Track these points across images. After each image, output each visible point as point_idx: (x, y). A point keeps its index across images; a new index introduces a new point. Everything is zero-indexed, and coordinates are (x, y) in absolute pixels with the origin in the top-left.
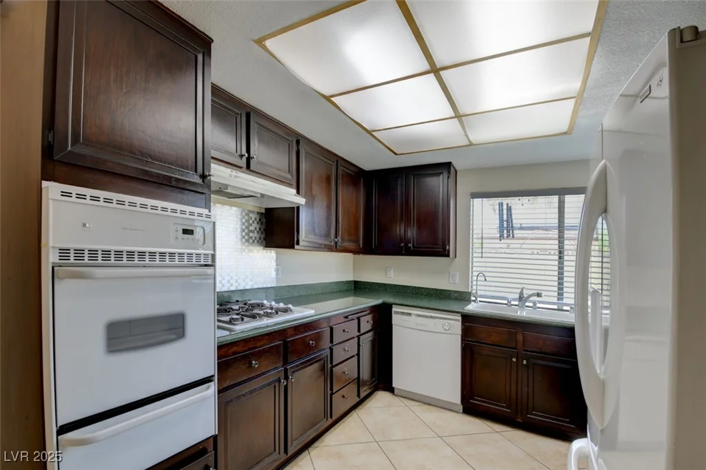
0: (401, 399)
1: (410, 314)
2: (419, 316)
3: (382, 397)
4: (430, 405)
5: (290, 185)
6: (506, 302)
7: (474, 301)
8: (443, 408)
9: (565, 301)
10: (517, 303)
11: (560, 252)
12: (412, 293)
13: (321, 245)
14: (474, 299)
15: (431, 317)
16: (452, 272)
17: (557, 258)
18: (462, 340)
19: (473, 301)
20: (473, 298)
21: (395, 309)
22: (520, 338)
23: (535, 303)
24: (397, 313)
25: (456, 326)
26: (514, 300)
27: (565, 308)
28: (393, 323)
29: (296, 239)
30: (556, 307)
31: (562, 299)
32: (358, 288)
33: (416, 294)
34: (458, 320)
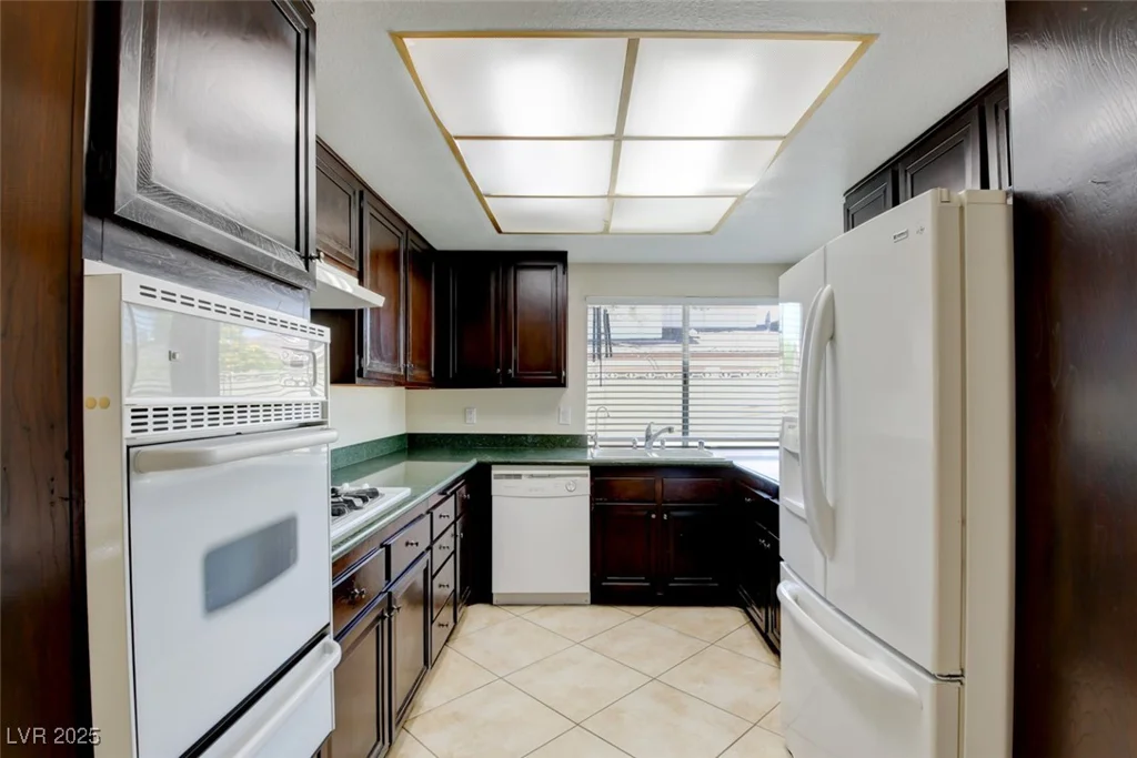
0: (506, 608)
1: (519, 476)
2: (532, 476)
3: (477, 614)
4: (545, 605)
5: (349, 269)
6: (631, 443)
7: (594, 447)
8: (565, 605)
9: (691, 435)
10: (642, 443)
11: (685, 376)
12: (507, 445)
13: (390, 375)
14: (593, 443)
15: (549, 476)
16: (562, 409)
17: (681, 382)
18: (591, 502)
19: (591, 446)
20: (590, 443)
21: (495, 471)
22: (659, 486)
23: (663, 443)
24: (499, 477)
25: (582, 483)
26: (640, 440)
27: (690, 444)
28: (493, 493)
29: (357, 368)
30: (680, 444)
31: (687, 433)
32: (415, 445)
33: (513, 445)
34: (586, 475)
